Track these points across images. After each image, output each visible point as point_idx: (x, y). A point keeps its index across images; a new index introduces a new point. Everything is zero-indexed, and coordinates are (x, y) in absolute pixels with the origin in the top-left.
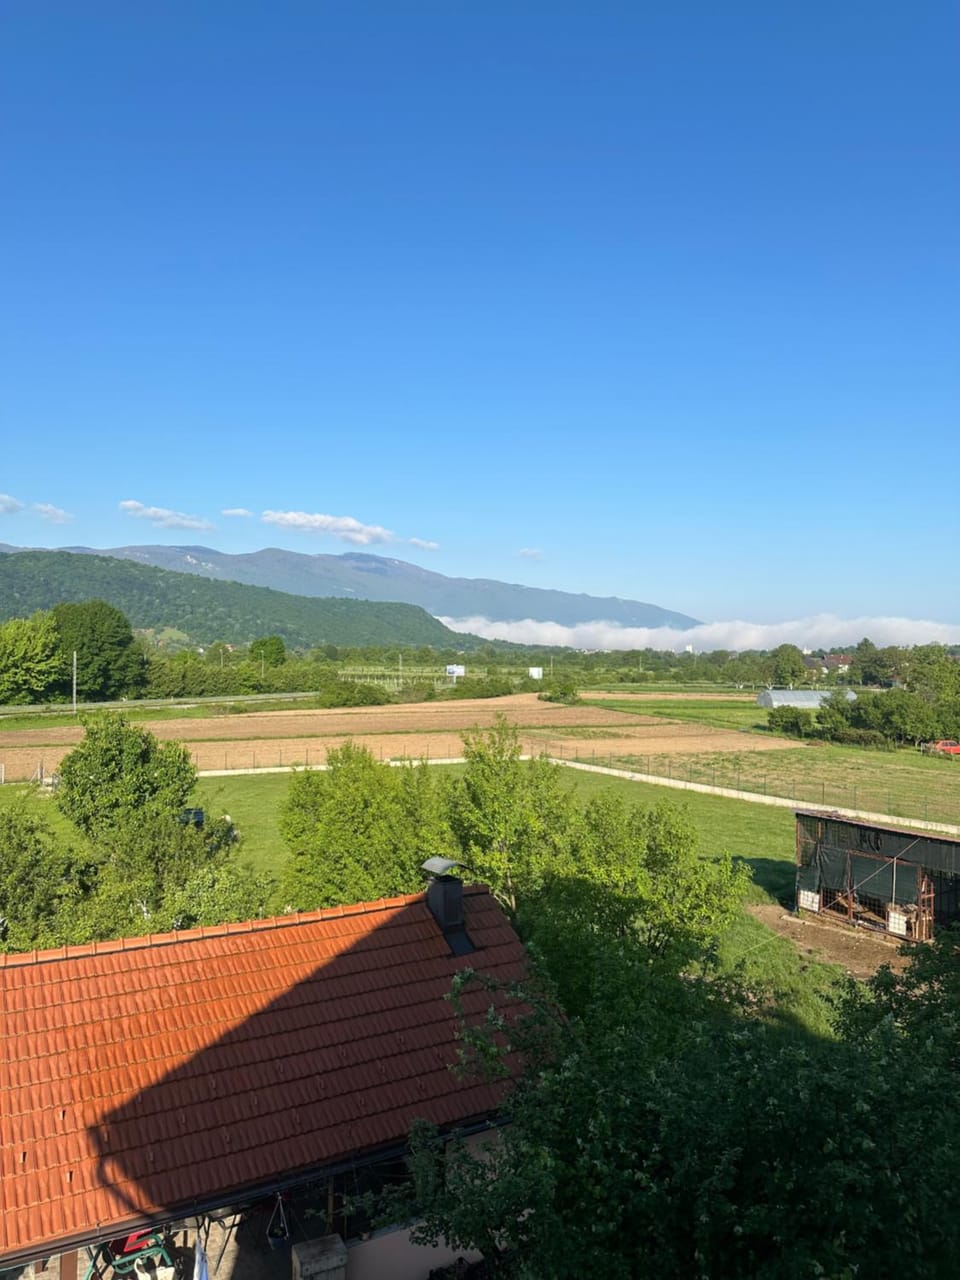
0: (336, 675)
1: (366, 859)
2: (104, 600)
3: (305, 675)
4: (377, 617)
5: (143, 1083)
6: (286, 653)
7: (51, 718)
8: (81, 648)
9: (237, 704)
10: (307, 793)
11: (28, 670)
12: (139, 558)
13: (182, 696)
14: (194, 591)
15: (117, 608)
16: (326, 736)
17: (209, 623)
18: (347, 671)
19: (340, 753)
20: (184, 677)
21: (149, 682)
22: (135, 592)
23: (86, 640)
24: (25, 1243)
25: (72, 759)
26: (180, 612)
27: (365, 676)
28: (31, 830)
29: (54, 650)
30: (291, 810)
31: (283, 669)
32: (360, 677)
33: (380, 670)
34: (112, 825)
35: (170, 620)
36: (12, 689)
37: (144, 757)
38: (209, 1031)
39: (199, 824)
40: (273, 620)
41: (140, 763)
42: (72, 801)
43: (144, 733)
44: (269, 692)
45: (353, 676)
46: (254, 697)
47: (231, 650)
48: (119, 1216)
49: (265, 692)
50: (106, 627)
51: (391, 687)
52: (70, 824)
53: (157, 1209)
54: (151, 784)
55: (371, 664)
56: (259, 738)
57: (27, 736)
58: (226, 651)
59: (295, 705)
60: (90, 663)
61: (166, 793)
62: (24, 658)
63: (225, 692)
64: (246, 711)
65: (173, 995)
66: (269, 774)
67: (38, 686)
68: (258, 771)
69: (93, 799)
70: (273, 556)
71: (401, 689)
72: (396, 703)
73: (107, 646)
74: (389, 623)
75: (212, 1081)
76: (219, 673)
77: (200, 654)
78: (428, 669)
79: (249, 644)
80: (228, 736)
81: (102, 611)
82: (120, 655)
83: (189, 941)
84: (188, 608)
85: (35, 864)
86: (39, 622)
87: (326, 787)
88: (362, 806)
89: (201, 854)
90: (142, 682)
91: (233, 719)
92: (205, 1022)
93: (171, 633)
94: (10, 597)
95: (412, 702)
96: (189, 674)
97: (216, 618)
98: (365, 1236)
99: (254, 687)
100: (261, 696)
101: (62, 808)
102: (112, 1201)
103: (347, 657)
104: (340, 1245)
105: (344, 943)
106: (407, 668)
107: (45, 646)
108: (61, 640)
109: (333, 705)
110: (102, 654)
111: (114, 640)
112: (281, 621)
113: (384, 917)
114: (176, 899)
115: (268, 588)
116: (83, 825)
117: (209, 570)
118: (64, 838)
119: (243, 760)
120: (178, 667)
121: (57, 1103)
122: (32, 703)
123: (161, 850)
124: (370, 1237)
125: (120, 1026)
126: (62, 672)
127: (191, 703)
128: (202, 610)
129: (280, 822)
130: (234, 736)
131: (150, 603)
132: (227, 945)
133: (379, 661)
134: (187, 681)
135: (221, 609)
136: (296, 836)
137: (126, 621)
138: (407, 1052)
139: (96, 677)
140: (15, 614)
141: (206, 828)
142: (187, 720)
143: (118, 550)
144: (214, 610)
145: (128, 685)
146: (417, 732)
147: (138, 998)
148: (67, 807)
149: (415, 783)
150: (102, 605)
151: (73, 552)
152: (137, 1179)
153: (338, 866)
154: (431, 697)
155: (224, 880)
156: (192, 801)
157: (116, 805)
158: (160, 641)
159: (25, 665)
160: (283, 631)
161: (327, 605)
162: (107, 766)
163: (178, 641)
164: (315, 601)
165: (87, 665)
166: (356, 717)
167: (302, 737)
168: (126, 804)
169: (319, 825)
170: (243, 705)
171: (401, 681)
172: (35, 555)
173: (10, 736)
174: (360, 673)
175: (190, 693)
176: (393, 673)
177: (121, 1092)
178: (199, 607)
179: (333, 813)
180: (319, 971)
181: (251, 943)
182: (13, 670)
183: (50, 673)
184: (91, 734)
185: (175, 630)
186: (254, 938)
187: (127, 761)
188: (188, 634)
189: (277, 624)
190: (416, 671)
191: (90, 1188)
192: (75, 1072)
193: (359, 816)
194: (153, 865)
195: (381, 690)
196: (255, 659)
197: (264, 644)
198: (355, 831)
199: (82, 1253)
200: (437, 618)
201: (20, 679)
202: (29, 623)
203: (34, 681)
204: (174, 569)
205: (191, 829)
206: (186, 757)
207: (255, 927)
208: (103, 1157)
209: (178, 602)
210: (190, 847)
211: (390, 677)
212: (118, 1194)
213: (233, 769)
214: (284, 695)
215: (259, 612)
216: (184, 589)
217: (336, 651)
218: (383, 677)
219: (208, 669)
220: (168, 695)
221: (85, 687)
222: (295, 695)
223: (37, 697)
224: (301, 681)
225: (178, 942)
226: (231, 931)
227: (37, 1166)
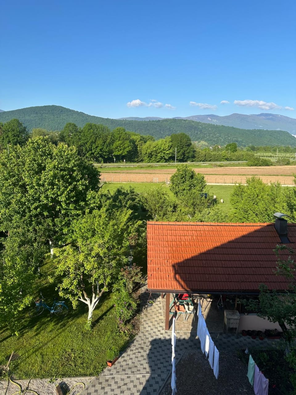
0: (253, 155)
1: (257, 212)
2: (184, 133)
3: (243, 155)
4: (270, 136)
5: (186, 258)
6: (237, 148)
7: (170, 166)
8: (178, 147)
9: (220, 164)
10: (239, 191)
11: (164, 153)
12: (195, 120)
13: (204, 161)
14: (210, 129)
15: (188, 135)
16: (248, 175)
17: (214, 139)
18: (257, 154)
19: (251, 179)
20: (205, 156)
21: (195, 157)
22: (193, 130)
23: (179, 145)
24: (158, 288)
25: (173, 177)
26: (205, 136)
27: (264, 156)
28: (163, 194)
29: (171, 147)
30: (234, 196)
31: (236, 153)
32: (262, 156)
33: (270, 154)
34: (183, 195)
35: (202, 139)
36: (160, 158)
37: (192, 177)
38: (204, 249)
39: (206, 197)
40: (234, 137)
41: (191, 179)
42: (173, 188)
43: (192, 170)
44: (231, 161)
45: (260, 156)
46: (226, 162)
47: (220, 147)
48: (180, 289)
49: (229, 161)
50: (184, 140)
51: (273, 160)
52: (173, 194)
53: (189, 290)
54: (194, 185)
55: (267, 152)
56: (227, 175)
57: (163, 171)
58: (218, 148)
59: (239, 165)
60: (180, 151)
61: (198, 188)
62: (163, 150)
63: (217, 160)
64: (223, 166)
65: (195, 238)
66: (229, 186)
67: (167, 158)
68: (226, 184)
69: (178, 188)
70: (236, 116)
71: (277, 161)
72: (275, 166)
73: (184, 146)
74: (275, 138)
75: (204, 262)
76: (216, 154)
77: (211, 149)
78: (289, 154)
79: (225, 146)
80: (217, 174)
81: (183, 136)
82: (188, 149)
83: (200, 225)
84: (208, 134)
85: (164, 203)
86: (167, 139)
87: (245, 189)
88: (256, 196)
89: (206, 205)
90: (194, 157)
91: (219, 169)
92: (203, 247)
93: (203, 142)
94: (160, 133)
95: (281, 165)
96: (207, 155)
97: (216, 137)
98: (246, 314)
99: (226, 159)
100: (228, 162)
101: (171, 190)
102: (178, 284)
103: (258, 150)
104: (238, 314)
105: (245, 233)
106: (280, 154)
107: (169, 146)
108: (172, 145)
109: (252, 165)
110: (183, 149)
111: (186, 144)
112: (236, 138)
113: (259, 228)
114: (198, 216)
115: (233, 127)
116: (176, 195)
117: (215, 122)
118: (171, 197)
119: (221, 181)
120: (204, 152)
121: (166, 258)
122: (165, 162)
123: (195, 203)
124: (247, 315)
125: (181, 243)
126: (173, 154)
127: (207, 163)
128: (212, 135)
129: (230, 199)
130: (219, 174)
131: (197, 133)
132: (210, 228)
133: (270, 151)
134: (206, 157)
135: (218, 134)
136: (235, 204)
137: (190, 139)
138: (263, 267)
139: (181, 155)
140: (162, 138)
141: (208, 198)
142: (206, 168)
143: (188, 117)
144: (215, 135)
145: (190, 158)
146: (281, 175)
147: (186, 237)
148: (172, 189)
149: (275, 190)
150: (184, 134)
151: (177, 119)
152: (184, 281)
153: (247, 213)
154: (288, 164)
155: (212, 213)
156: (204, 191)
157: (184, 190)
158: (199, 145)
159: (164, 152)
160: (237, 141)
161: (253, 132)
162: (182, 179)
163: (204, 145)
164: (248, 131)
165: (179, 152)
166: (260, 170)
167: (241, 175)
168: (187, 190)
169: (242, 201)
170: (222, 165)
171: (277, 158)
172: (166, 120)
173: (159, 171)
174: (262, 155)
175: (207, 161)
176: (274, 155)
177: (181, 259)
178: (211, 134)
179: (246, 197)
180: (236, 239)
181: (217, 228)
182: (161, 153)
183: (170, 154)
184: (178, 170)
185: (204, 141)
186: (218, 227)
187: (187, 178)
188: (208, 143)
189: (235, 139)
190: (283, 155)
191: (173, 280)
192: (170, 252)
193: (255, 199)
194: (193, 206)
195: (269, 161)
196: (227, 150)
197: (230, 145)
198: (254, 204)
199: (171, 294)
200: (293, 135)
201: (162, 155)
202: (165, 140)
203: (166, 156)
204: (204, 122)
205: (203, 198)
206: (203, 178)
207: (218, 224)
208: (175, 274)
209: (205, 133)
210: (203, 203)
211: (273, 157)
212: (179, 283)
213: (218, 183)
214: (236, 162)
215: (230, 135)
216: (207, 128)
217: (254, 147)
218: (271, 156)
219: (212, 153)
220: (200, 161)
221: (179, 158)
222: (239, 162)
223: (167, 161)
224: (242, 157)
225: (197, 225)
226: (211, 224)
227: (161, 272)
